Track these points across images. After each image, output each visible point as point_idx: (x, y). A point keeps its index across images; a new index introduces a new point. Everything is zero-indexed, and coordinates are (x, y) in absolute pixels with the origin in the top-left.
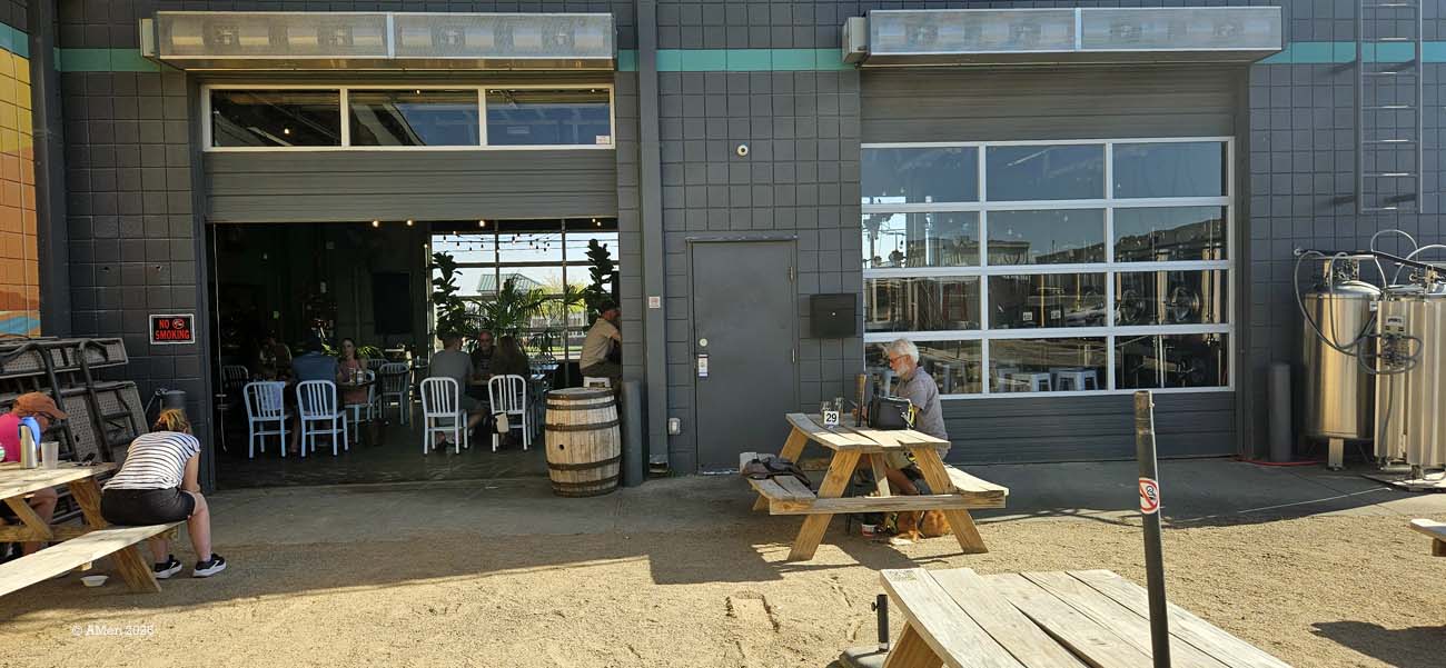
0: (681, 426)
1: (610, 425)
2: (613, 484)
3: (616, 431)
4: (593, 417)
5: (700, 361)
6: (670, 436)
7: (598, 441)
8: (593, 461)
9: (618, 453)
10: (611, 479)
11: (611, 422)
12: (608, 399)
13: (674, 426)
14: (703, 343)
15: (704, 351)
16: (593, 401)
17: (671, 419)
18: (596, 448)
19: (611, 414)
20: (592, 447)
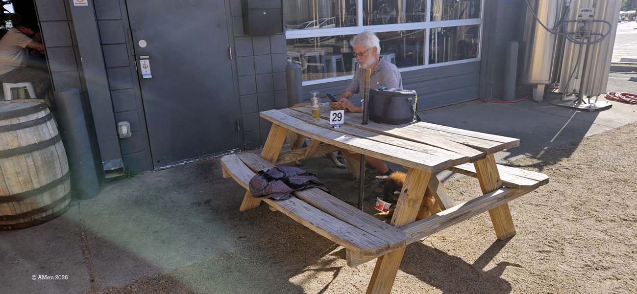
0: (133, 129)
1: (52, 142)
2: (67, 202)
3: (60, 147)
4: (27, 137)
5: (142, 62)
6: (121, 140)
7: (39, 163)
8: (37, 186)
9: (66, 169)
10: (63, 199)
11: (52, 139)
12: (42, 114)
13: (125, 129)
14: (143, 44)
15: (144, 52)
16: (23, 120)
17: (120, 124)
18: (37, 172)
19: (50, 130)
20: (33, 171)
